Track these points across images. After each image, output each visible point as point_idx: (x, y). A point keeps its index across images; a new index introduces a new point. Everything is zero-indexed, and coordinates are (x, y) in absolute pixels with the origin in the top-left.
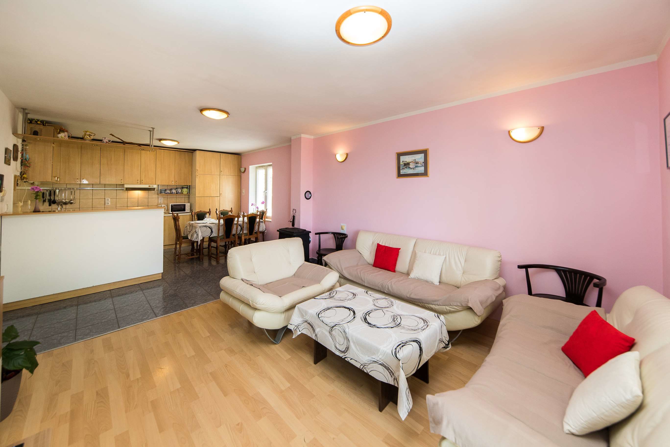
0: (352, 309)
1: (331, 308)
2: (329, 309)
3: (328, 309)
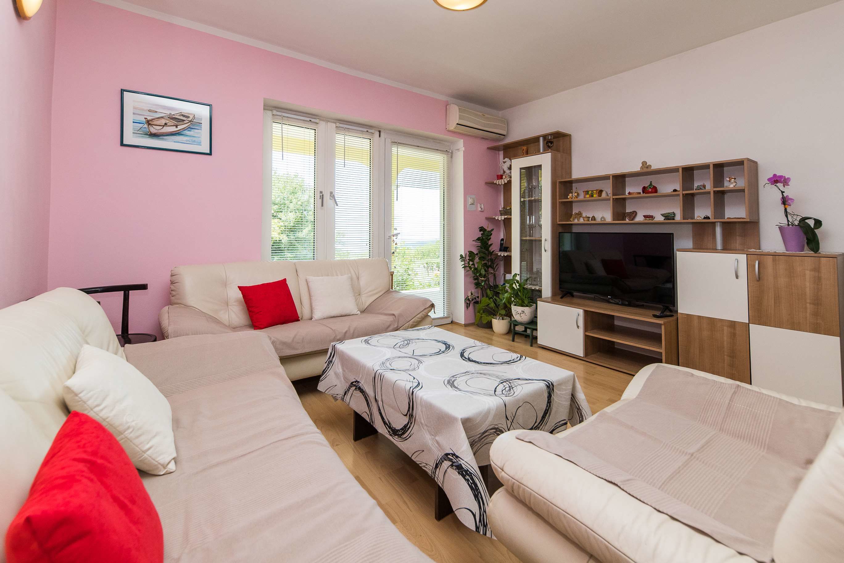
0: (464, 360)
1: (502, 364)
2: (506, 362)
3: (508, 362)
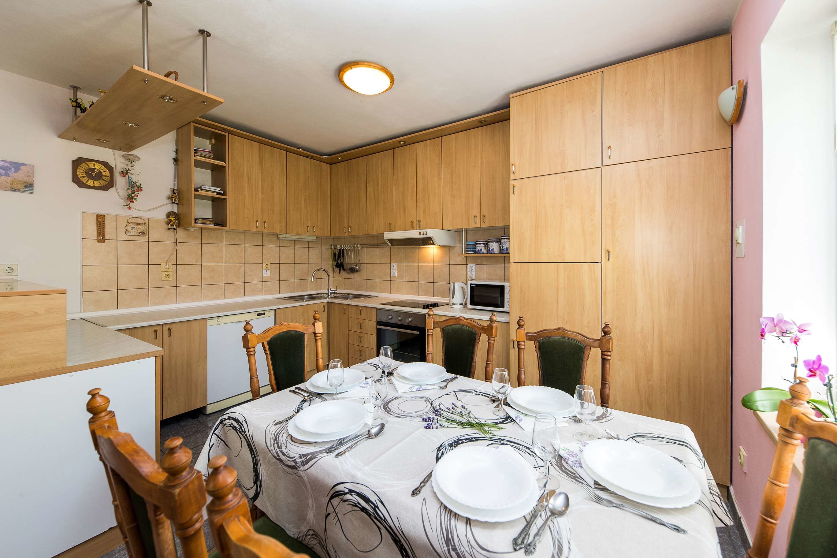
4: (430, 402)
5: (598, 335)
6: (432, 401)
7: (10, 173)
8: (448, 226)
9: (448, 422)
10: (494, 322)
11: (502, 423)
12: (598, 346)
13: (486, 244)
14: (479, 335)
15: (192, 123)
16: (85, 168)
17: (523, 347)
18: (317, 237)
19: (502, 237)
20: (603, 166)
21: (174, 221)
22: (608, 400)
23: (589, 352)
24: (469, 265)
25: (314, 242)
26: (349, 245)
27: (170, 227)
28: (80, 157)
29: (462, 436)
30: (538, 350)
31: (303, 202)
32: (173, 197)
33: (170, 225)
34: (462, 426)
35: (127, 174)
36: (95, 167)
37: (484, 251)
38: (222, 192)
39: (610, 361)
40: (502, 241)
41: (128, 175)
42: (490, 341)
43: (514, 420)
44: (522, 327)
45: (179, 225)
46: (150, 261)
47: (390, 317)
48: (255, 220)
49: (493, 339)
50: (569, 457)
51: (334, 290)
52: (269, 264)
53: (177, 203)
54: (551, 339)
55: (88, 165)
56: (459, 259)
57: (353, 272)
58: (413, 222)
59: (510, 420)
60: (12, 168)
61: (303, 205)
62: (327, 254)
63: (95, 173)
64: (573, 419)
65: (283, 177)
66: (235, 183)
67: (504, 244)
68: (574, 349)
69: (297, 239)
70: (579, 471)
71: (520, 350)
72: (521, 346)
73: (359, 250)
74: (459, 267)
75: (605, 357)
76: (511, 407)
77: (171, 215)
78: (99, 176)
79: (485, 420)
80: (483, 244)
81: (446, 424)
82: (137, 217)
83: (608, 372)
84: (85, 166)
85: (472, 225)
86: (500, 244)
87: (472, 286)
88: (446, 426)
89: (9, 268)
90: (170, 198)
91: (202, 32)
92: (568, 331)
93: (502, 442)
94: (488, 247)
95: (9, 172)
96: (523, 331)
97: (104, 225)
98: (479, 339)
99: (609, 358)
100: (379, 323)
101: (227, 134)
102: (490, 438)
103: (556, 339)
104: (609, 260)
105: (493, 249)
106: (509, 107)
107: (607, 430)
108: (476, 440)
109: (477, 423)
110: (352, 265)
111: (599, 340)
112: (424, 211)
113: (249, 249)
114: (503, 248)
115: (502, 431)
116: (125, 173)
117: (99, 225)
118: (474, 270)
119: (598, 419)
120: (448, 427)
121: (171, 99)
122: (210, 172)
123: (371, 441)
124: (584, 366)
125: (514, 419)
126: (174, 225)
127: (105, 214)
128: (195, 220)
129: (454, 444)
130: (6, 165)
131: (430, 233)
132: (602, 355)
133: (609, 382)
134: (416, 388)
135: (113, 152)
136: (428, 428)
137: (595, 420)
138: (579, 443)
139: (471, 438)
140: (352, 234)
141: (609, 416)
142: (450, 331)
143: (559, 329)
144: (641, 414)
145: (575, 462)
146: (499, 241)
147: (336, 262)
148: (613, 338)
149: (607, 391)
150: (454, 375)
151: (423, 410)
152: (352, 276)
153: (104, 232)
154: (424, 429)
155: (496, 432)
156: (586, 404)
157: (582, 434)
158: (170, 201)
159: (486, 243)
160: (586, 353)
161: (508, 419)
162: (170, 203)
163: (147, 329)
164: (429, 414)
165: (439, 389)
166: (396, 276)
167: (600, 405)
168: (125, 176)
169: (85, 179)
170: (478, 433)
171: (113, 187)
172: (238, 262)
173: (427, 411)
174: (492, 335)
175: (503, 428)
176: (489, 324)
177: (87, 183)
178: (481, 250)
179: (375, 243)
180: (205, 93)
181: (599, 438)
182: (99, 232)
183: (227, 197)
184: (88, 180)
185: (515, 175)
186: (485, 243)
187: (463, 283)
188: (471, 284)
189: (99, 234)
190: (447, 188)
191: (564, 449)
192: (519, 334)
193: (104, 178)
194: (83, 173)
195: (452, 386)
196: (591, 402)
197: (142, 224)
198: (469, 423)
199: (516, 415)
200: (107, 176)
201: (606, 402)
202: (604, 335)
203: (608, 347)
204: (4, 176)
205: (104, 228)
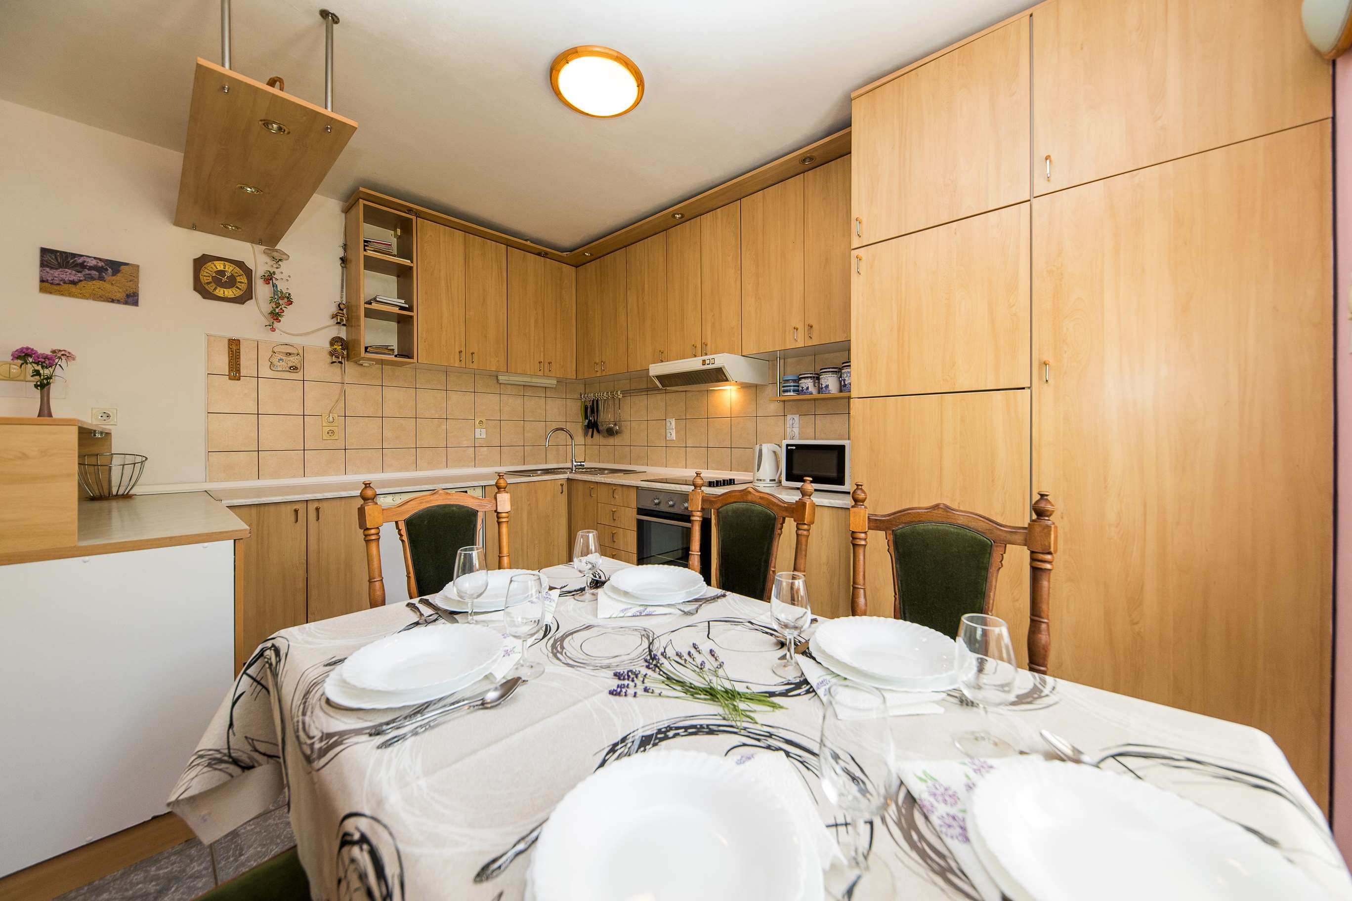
4: (651, 639)
5: (1023, 518)
6: (655, 636)
7: (105, 277)
8: (751, 349)
9: (667, 685)
10: (808, 496)
11: (785, 694)
12: (1024, 542)
13: (817, 378)
14: (781, 520)
15: (361, 200)
16: (211, 270)
17: (863, 543)
18: (557, 382)
19: (843, 363)
20: (1035, 197)
21: (340, 351)
22: (1045, 657)
23: (1002, 554)
24: (789, 417)
25: (555, 388)
26: (605, 393)
27: (334, 359)
28: (204, 254)
29: (682, 719)
30: (892, 548)
31: (533, 325)
32: (338, 314)
33: (334, 356)
34: (692, 695)
35: (271, 279)
36: (225, 269)
37: (812, 389)
38: (407, 306)
39: (1049, 574)
40: (843, 371)
41: (272, 281)
42: (800, 532)
43: (814, 691)
44: (862, 504)
45: (348, 358)
46: (307, 410)
47: (656, 501)
48: (457, 351)
49: (806, 527)
50: (935, 804)
51: (580, 462)
52: (484, 420)
53: (345, 323)
54: (921, 527)
55: (215, 266)
56: (773, 407)
57: (612, 435)
58: (695, 347)
59: (805, 688)
60: (109, 269)
61: (533, 329)
62: (575, 409)
63: (226, 277)
64: (956, 697)
65: (502, 285)
66: (426, 293)
67: (847, 376)
68: (969, 547)
69: (527, 384)
70: (960, 852)
71: (857, 548)
72: (858, 540)
73: (619, 400)
74: (772, 421)
75: (1039, 565)
76: (814, 659)
77: (335, 342)
78: (231, 282)
79: (747, 684)
80: (811, 377)
81: (659, 687)
82: (286, 344)
83: (1045, 596)
84: (212, 268)
85: (790, 345)
86: (841, 377)
87: (789, 448)
88: (657, 691)
89: (105, 413)
90: (334, 316)
91: (324, 14)
92: (957, 511)
93: (771, 742)
94: (819, 383)
95: (104, 274)
96: (862, 512)
97: (238, 354)
98: (781, 529)
99: (1048, 566)
100: (640, 511)
101: (414, 218)
102: (745, 729)
103: (930, 526)
104: (1047, 381)
105: (827, 386)
106: (851, 126)
107: (1046, 733)
108: (711, 732)
109: (726, 692)
110: (609, 424)
111: (1025, 528)
112: (713, 326)
113: (454, 397)
114: (844, 382)
115: (778, 712)
116: (269, 278)
117: (232, 354)
118: (796, 425)
119: (1022, 700)
120: (660, 694)
121: (280, 129)
122: (395, 278)
123: (482, 713)
124: (991, 582)
125: (815, 687)
126: (340, 357)
127: (240, 339)
128: (366, 348)
129: (656, 736)
130: (100, 264)
131: (720, 360)
132: (1033, 559)
133: (1048, 619)
134: (635, 610)
135: (253, 247)
136: (616, 695)
137: (1013, 704)
138: (965, 764)
139: (701, 726)
140: (606, 373)
141: (1051, 695)
142: (730, 513)
143: (937, 506)
144: (1116, 691)
145: (949, 821)
146: (839, 372)
147: (587, 421)
148: (1056, 524)
149: (1043, 638)
150: (721, 590)
151: (629, 654)
152: (611, 441)
153: (238, 364)
154: (608, 695)
155: (764, 716)
156: (991, 663)
157: (976, 739)
158: (334, 321)
159: (817, 376)
160: (996, 556)
161: (802, 685)
162: (334, 325)
163: (283, 506)
164: (635, 664)
165: (680, 616)
166: (674, 439)
167: (1028, 667)
168: (269, 283)
169: (211, 286)
170: (720, 715)
171: (252, 298)
172: (437, 415)
173: (634, 656)
174: (804, 521)
175: (781, 707)
176: (800, 499)
177: (215, 293)
178: (808, 388)
179: (644, 387)
180: (328, 112)
181: (1022, 753)
182: (231, 365)
183: (414, 314)
184: (216, 287)
185: (860, 238)
186: (814, 377)
187: (776, 444)
188: (788, 445)
189: (232, 368)
190: (749, 284)
191: (924, 777)
192: (854, 517)
193: (238, 285)
194: (208, 278)
195: (708, 611)
196: (1002, 659)
197: (293, 354)
198: (709, 690)
199: (821, 680)
200: (243, 283)
201: (1041, 661)
202: (1038, 519)
203: (1047, 544)
204: (98, 280)
205: (238, 358)
